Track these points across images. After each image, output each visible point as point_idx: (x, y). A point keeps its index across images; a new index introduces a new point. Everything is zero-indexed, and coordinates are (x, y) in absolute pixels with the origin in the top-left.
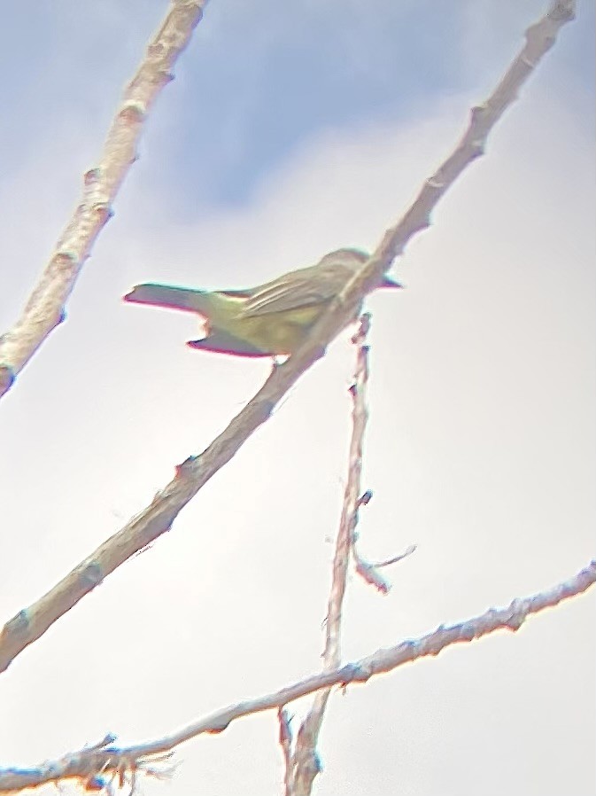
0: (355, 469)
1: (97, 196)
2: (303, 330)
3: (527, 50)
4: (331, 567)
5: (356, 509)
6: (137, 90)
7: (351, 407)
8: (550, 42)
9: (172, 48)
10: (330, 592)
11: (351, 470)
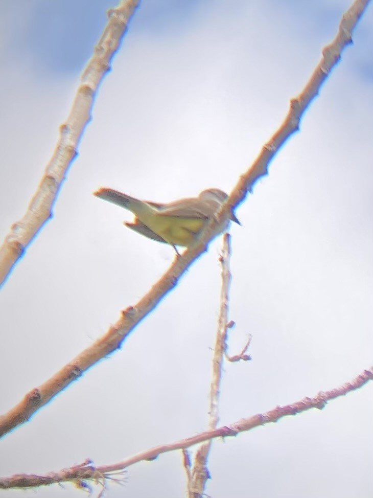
0: (225, 307)
1: (69, 142)
2: (194, 234)
3: (324, 63)
4: (212, 364)
5: (226, 331)
6: (90, 75)
7: (221, 270)
8: (337, 59)
9: (109, 50)
10: (212, 378)
11: (222, 308)
